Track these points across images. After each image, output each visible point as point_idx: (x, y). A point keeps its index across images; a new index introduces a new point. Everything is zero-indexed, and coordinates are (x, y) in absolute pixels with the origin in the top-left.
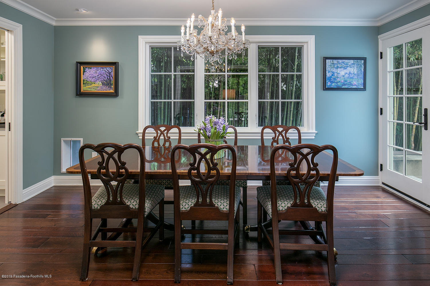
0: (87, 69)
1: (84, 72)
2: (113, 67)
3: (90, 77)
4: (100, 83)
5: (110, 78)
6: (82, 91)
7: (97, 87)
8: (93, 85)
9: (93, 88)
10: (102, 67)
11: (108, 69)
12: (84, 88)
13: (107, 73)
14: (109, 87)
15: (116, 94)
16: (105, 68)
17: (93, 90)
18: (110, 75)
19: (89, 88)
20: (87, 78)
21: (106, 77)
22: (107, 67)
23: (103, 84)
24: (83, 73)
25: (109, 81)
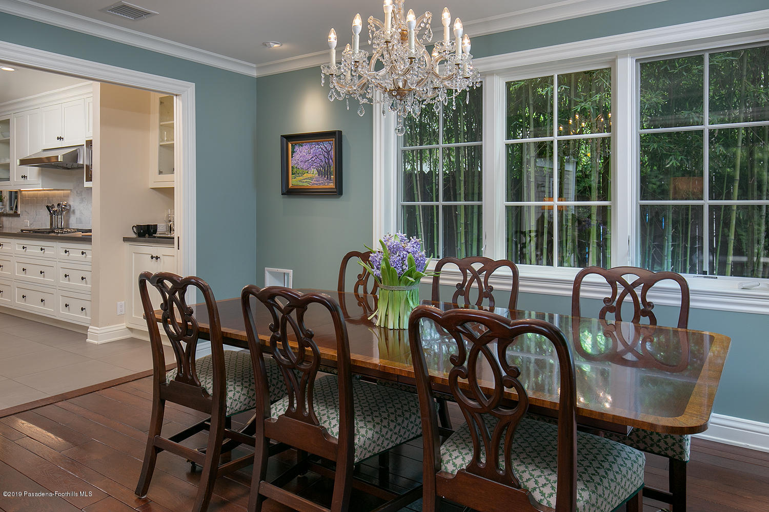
0: (297, 148)
1: (293, 152)
2: (333, 141)
3: (301, 162)
4: (316, 172)
5: (329, 162)
6: (290, 185)
7: (311, 179)
8: (306, 176)
9: (305, 180)
10: (317, 142)
11: (327, 145)
12: (294, 182)
13: (324, 153)
14: (328, 177)
15: (338, 191)
16: (321, 144)
17: (305, 185)
18: (328, 156)
19: (300, 181)
20: (297, 163)
21: (323, 160)
22: (325, 141)
23: (319, 172)
24: (292, 155)
25: (328, 167)
